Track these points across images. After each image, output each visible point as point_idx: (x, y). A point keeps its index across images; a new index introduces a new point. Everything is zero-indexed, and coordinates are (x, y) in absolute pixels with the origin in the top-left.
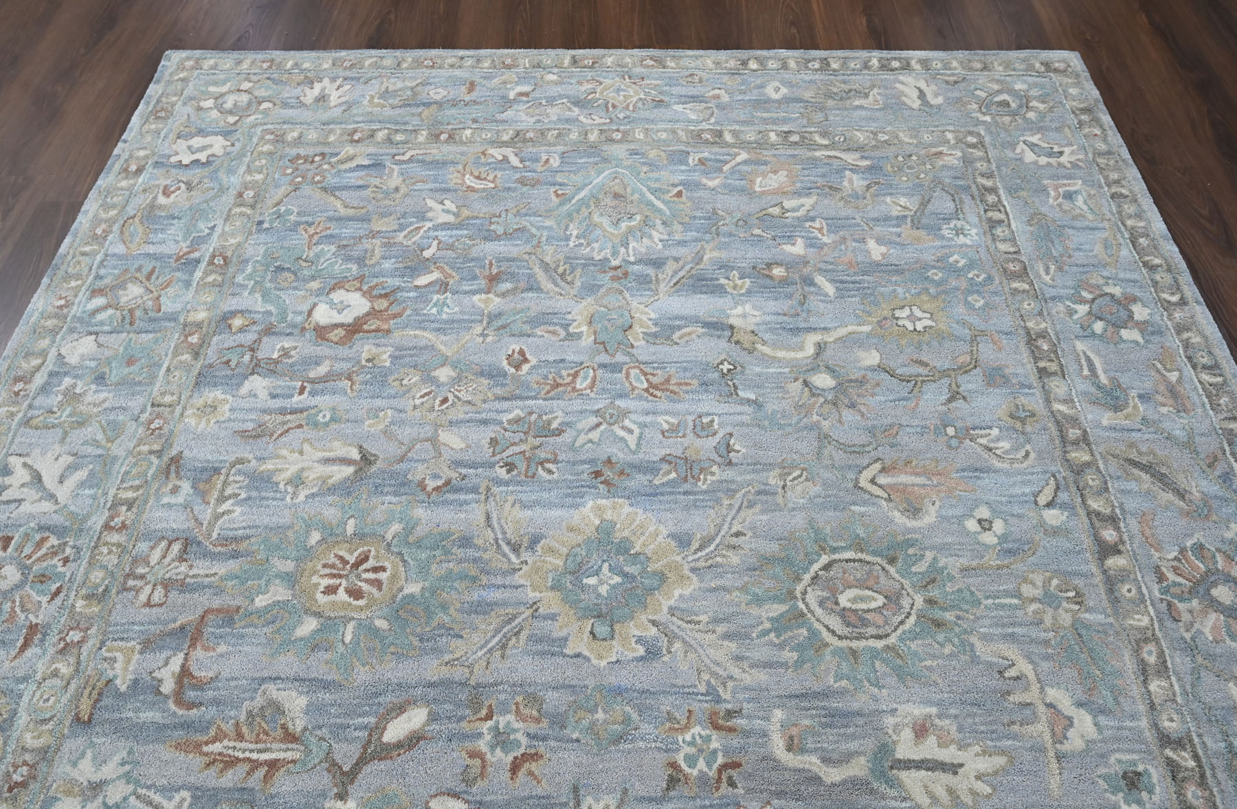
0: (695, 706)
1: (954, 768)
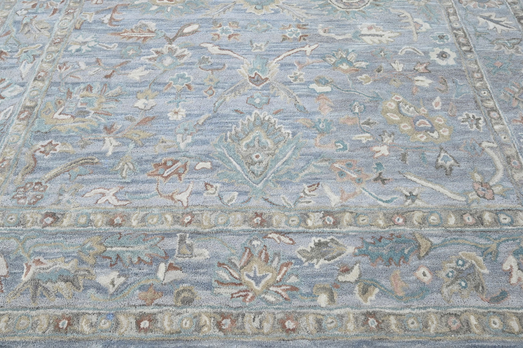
0: (292, 24)
1: (381, 36)
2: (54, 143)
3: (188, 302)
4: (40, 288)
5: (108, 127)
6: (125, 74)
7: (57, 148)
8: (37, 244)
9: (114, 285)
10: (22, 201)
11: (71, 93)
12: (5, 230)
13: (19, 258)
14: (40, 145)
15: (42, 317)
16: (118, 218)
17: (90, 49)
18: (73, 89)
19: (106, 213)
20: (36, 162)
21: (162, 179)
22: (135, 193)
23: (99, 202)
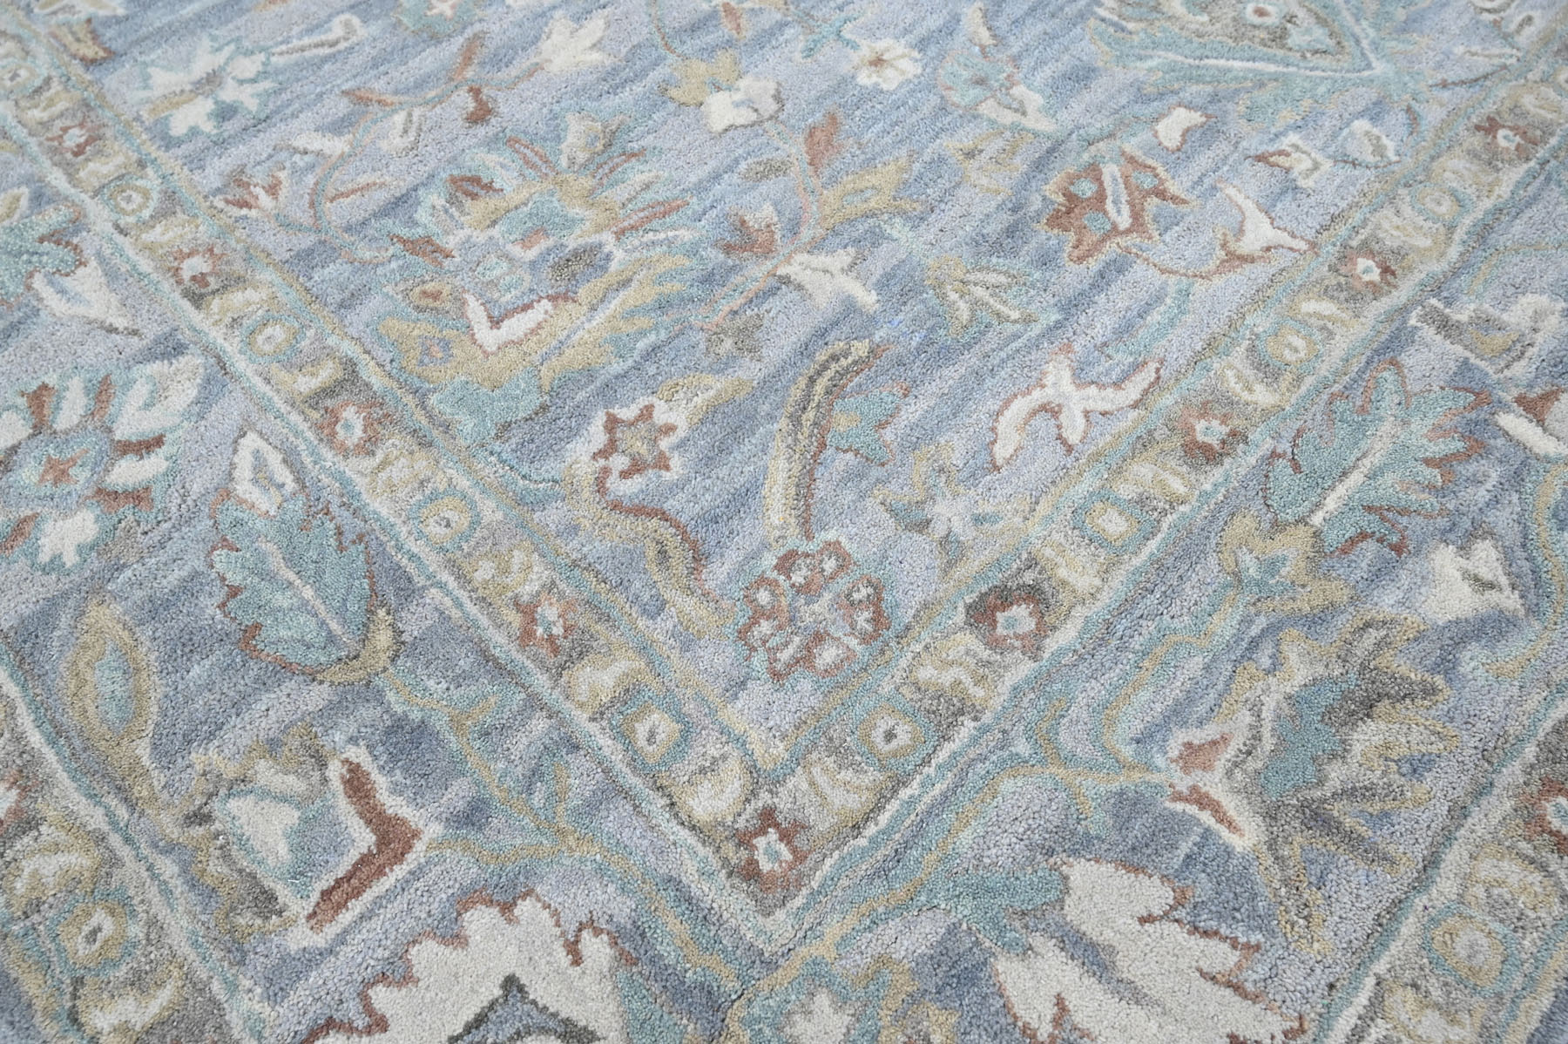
2: (626, 413)
4: (1336, 809)
5: (735, 239)
6: (530, 73)
7: (661, 416)
8: (1104, 711)
9: (1491, 586)
10: (828, 655)
11: (429, 241)
12: (928, 784)
13: (1127, 806)
14: (586, 458)
15: (1486, 869)
16: (1200, 426)
17: (267, 85)
18: (412, 222)
19: (1144, 443)
20: (664, 517)
21: (1133, 240)
22: (1125, 330)
23: (1073, 438)
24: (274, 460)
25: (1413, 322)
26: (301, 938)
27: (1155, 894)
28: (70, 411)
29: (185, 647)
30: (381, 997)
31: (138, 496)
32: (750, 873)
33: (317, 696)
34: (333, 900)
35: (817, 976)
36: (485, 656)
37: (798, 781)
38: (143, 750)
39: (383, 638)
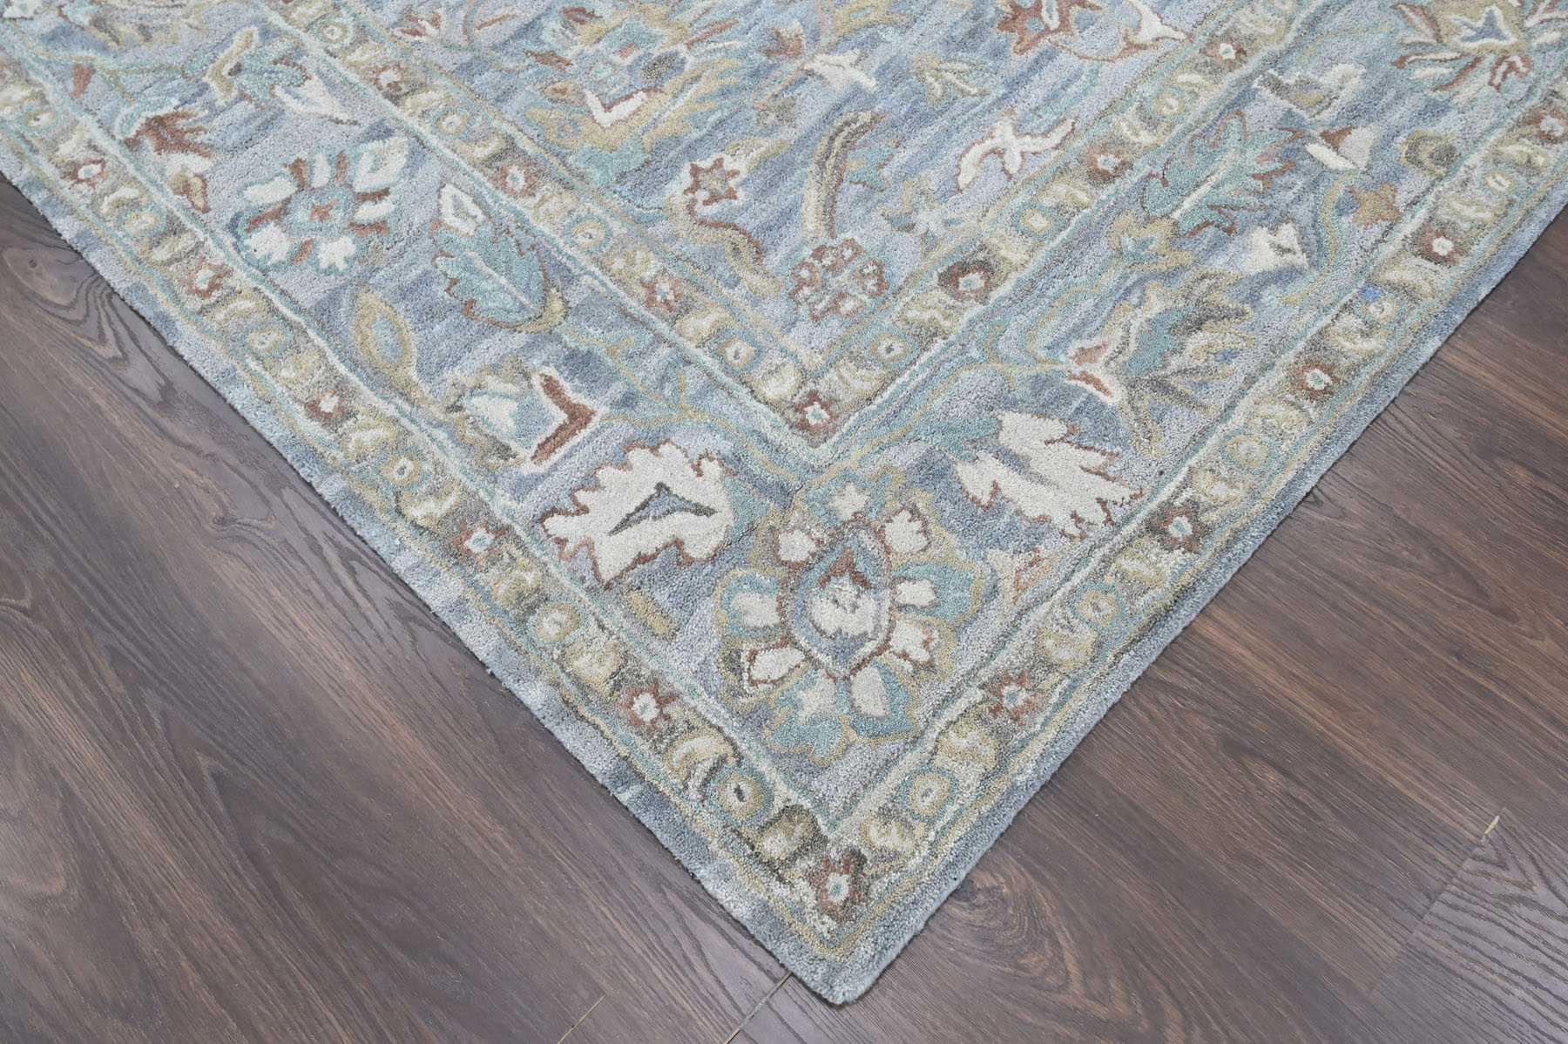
2: (705, 164)
3: (1447, 157)
4: (1173, 381)
5: (774, 46)
7: (729, 164)
8: (1028, 333)
9: (1288, 251)
10: (848, 306)
11: (554, 55)
12: (913, 375)
13: (1039, 384)
14: (679, 193)
15: (1264, 410)
16: (1100, 159)
18: (540, 42)
19: (1062, 171)
20: (736, 228)
21: (1062, 36)
22: (1051, 98)
23: (1013, 170)
24: (467, 201)
25: (1255, 85)
26: (528, 469)
27: (1056, 428)
28: (321, 174)
29: (430, 314)
30: (582, 496)
31: (379, 226)
32: (803, 426)
33: (519, 339)
34: (546, 448)
35: (847, 477)
36: (625, 313)
37: (832, 375)
38: (413, 373)
39: (557, 305)
